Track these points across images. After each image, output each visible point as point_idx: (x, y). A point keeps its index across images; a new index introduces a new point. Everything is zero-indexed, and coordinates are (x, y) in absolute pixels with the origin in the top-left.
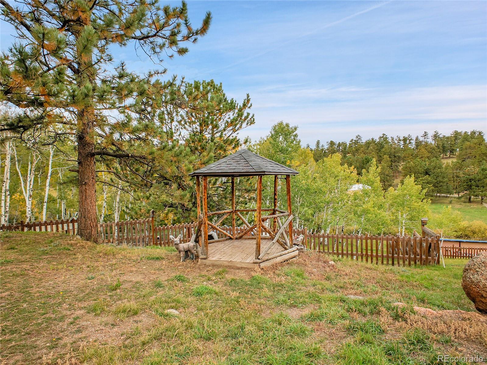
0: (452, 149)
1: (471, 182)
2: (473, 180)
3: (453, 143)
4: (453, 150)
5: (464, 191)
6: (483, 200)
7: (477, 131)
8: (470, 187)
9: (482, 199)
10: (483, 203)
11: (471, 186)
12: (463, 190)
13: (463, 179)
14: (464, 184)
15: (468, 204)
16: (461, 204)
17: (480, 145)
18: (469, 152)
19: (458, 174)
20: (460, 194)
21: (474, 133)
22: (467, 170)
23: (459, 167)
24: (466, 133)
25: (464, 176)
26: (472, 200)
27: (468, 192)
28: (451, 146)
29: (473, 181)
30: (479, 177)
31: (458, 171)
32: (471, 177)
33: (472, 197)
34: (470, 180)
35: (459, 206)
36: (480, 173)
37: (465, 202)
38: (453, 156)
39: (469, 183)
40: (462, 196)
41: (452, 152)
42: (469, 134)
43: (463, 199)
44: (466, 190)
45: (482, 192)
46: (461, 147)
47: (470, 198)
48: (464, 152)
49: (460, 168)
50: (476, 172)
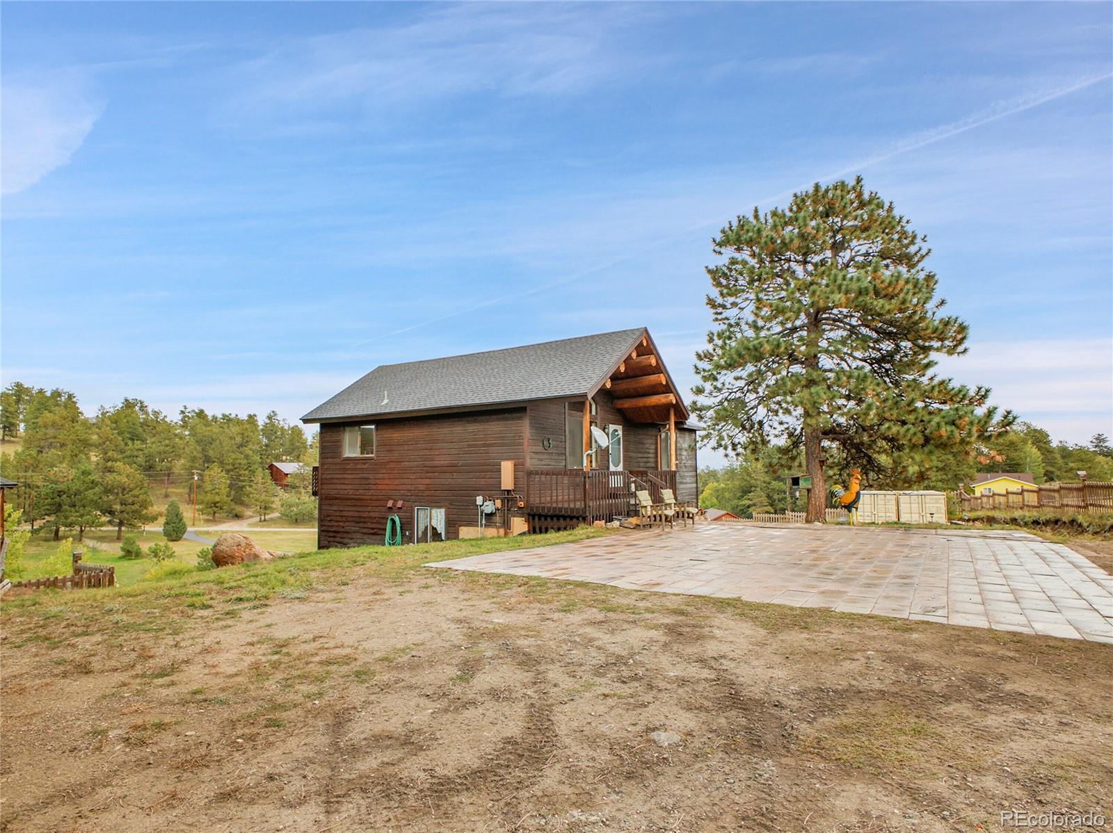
0: (10, 423)
1: (59, 496)
2: (64, 493)
3: (11, 409)
4: (13, 424)
5: (46, 517)
6: (84, 533)
7: (65, 390)
8: (57, 508)
9: (82, 531)
10: (83, 539)
11: (60, 505)
12: (42, 515)
13: (43, 491)
14: (46, 501)
15: (53, 543)
16: (38, 545)
17: (73, 422)
18: (51, 435)
19: (29, 481)
20: (35, 523)
21: (56, 394)
22: (52, 472)
23: (32, 465)
24: (41, 391)
25: (47, 486)
26: (61, 534)
27: (52, 518)
28: (8, 414)
29: (65, 496)
30: (77, 487)
31: (29, 474)
32: (61, 487)
33: (62, 528)
34: (60, 493)
35: (35, 548)
36: (79, 479)
37: (46, 540)
38: (12, 439)
39: (57, 499)
40: (41, 528)
41: (10, 430)
42: (48, 394)
43: (42, 534)
44: (49, 515)
45: (81, 516)
46: (33, 421)
47: (57, 532)
48: (41, 433)
49: (35, 468)
50: (71, 477)
